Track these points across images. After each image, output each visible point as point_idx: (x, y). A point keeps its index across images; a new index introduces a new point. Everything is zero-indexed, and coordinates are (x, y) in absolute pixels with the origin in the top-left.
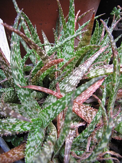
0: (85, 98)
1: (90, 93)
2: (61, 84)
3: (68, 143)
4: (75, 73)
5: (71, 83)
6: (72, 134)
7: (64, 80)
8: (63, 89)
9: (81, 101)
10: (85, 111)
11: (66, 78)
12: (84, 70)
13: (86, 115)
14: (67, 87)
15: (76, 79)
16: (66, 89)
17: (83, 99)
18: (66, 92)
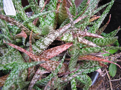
0: (53, 55)
1: (58, 52)
2: (38, 41)
3: (32, 83)
4: (50, 36)
5: (45, 43)
6: (37, 77)
7: (40, 40)
8: (39, 46)
9: (51, 56)
10: (51, 64)
11: (42, 38)
12: (57, 35)
13: (51, 67)
14: (42, 45)
15: (49, 41)
16: (40, 46)
17: (52, 55)
18: (40, 48)
